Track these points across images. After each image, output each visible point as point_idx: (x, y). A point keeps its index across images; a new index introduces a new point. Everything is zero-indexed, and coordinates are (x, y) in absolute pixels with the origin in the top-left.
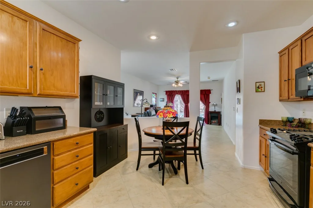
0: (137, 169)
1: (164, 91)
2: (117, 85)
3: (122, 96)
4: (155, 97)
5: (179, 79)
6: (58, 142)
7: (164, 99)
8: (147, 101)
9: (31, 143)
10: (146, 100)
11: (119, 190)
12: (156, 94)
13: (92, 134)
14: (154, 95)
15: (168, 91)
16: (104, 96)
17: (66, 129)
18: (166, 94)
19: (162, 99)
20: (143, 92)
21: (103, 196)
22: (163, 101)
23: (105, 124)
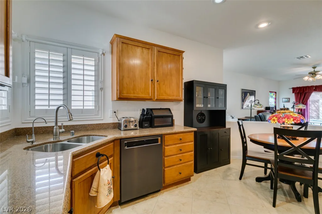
0: (240, 178)
1: (290, 89)
2: (218, 87)
3: (224, 97)
4: (274, 96)
5: (316, 70)
6: (167, 136)
7: (289, 98)
8: (258, 103)
9: (151, 133)
10: (258, 101)
11: (218, 193)
12: (276, 93)
13: (193, 133)
14: (272, 94)
15: (297, 87)
16: (205, 98)
17: (173, 127)
18: (293, 93)
19: (286, 100)
20: (255, 91)
21: (202, 192)
22: (289, 101)
23: (207, 126)
